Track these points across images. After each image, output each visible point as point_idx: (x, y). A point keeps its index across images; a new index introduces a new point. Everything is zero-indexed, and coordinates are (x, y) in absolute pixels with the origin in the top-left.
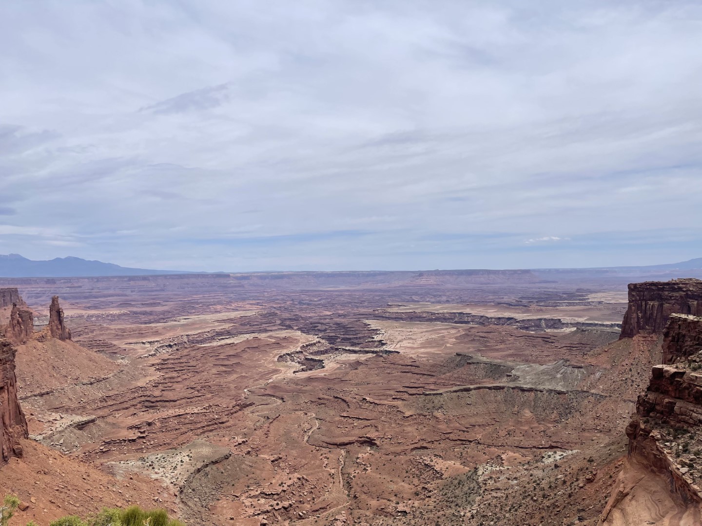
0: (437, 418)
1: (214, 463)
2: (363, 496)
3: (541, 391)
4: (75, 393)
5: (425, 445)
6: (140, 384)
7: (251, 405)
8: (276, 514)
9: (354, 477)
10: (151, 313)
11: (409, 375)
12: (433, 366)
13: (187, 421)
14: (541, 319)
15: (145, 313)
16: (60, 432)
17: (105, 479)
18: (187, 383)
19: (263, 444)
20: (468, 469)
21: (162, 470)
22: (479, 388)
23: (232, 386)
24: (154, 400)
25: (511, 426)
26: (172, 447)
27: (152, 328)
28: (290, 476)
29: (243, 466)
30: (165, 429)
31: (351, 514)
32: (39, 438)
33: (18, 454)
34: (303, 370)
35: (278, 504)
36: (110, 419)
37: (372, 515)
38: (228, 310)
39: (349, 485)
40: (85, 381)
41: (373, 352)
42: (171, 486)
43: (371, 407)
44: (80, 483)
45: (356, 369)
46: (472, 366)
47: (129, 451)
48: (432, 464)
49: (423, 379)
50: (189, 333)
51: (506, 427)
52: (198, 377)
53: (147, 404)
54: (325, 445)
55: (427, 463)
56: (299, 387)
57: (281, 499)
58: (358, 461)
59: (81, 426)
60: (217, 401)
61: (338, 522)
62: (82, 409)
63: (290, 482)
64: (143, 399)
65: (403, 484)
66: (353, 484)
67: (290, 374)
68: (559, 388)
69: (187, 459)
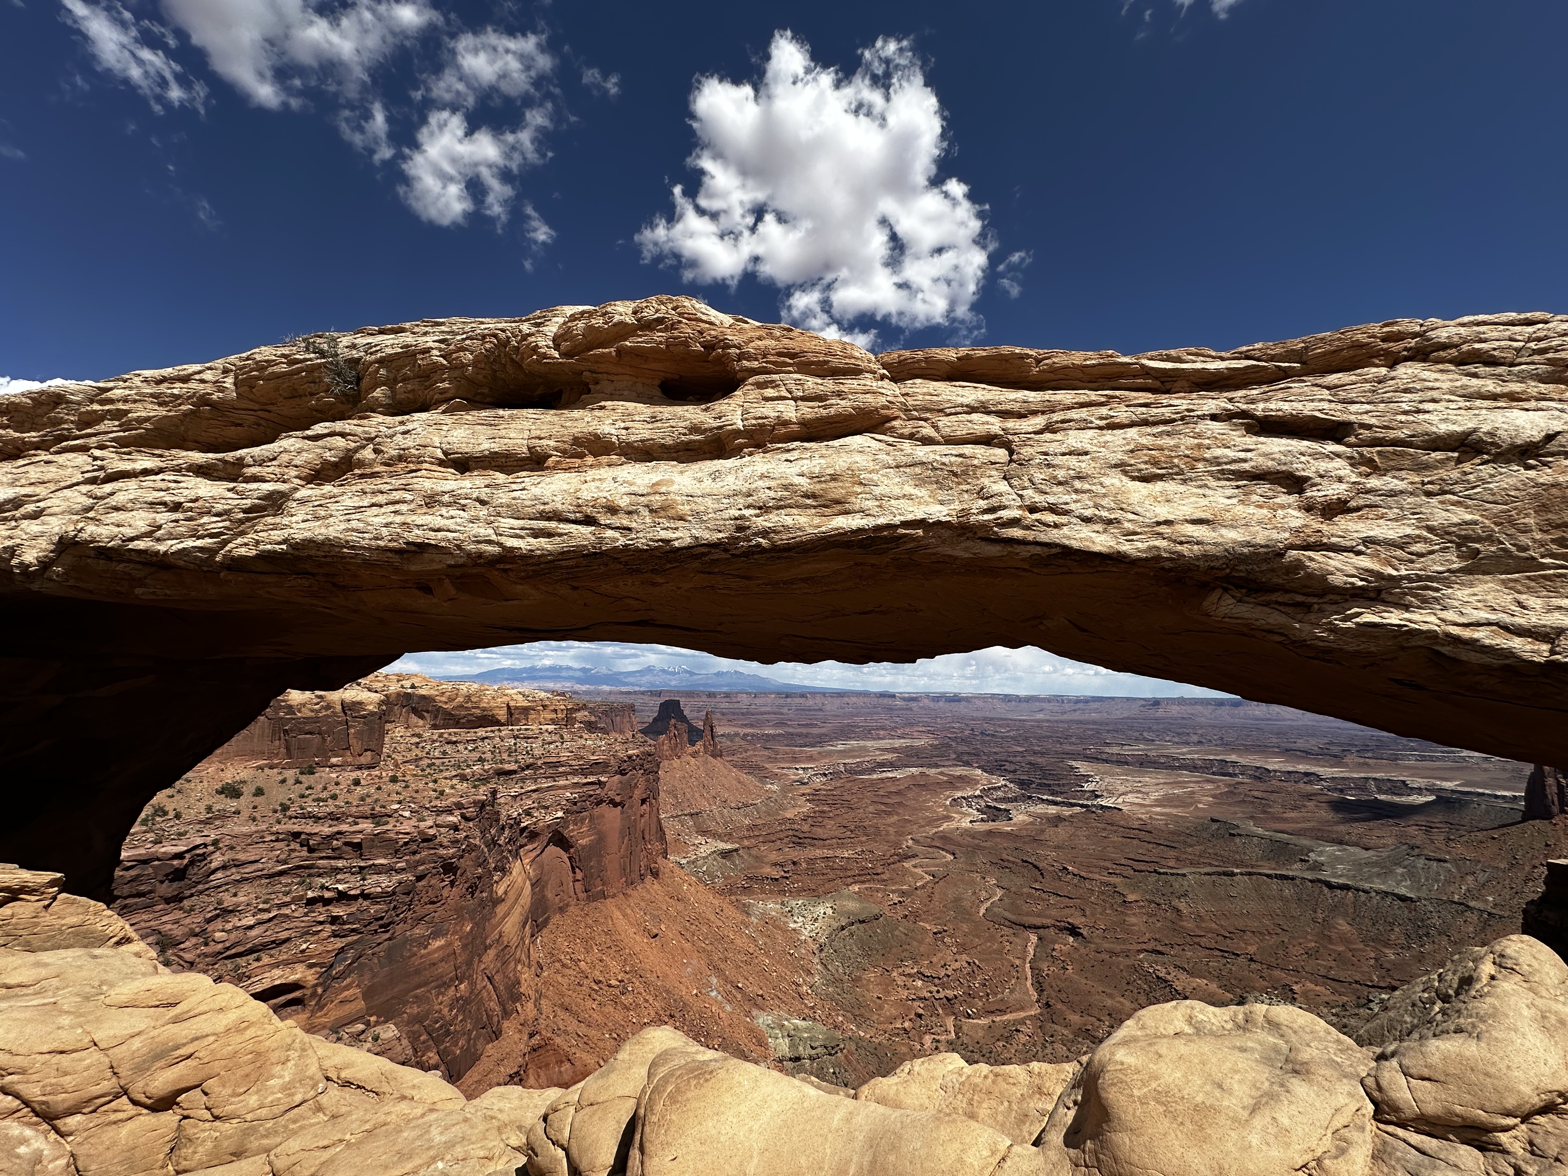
0: (1178, 910)
1: (862, 922)
2: (1059, 1006)
3: (1366, 892)
4: (723, 816)
5: (1160, 948)
6: (789, 814)
7: (914, 856)
8: (936, 1003)
9: (1047, 975)
10: (807, 735)
11: (1135, 842)
12: (1172, 833)
13: (836, 866)
14: (1367, 779)
15: (800, 735)
16: (704, 858)
17: (740, 917)
18: (839, 820)
19: (925, 909)
20: (1232, 996)
21: (801, 919)
22: (1250, 874)
23: (891, 830)
24: (801, 835)
25: (1311, 941)
26: (815, 894)
27: (806, 752)
28: (958, 957)
29: (896, 933)
30: (811, 872)
31: (1040, 1027)
32: (684, 861)
33: (655, 874)
34: (982, 820)
35: (938, 992)
36: (754, 852)
37: (1071, 1036)
38: (892, 737)
39: (1040, 987)
40: (733, 805)
41: (1082, 806)
42: (810, 940)
43: (1075, 881)
44: (712, 917)
45: (1056, 826)
46: (1237, 840)
47: (771, 892)
48: (1169, 977)
49: (1157, 851)
50: (847, 761)
51: (1301, 941)
52: (852, 814)
53: (794, 839)
54: (1007, 923)
55: (1161, 975)
56: (977, 842)
57: (944, 986)
58: (1054, 953)
59: (725, 854)
60: (872, 845)
61: (1021, 1035)
62: (727, 837)
63: (957, 965)
64: (791, 833)
65: (1122, 999)
66: (1045, 986)
67: (965, 824)
68: (1402, 891)
69: (830, 911)
